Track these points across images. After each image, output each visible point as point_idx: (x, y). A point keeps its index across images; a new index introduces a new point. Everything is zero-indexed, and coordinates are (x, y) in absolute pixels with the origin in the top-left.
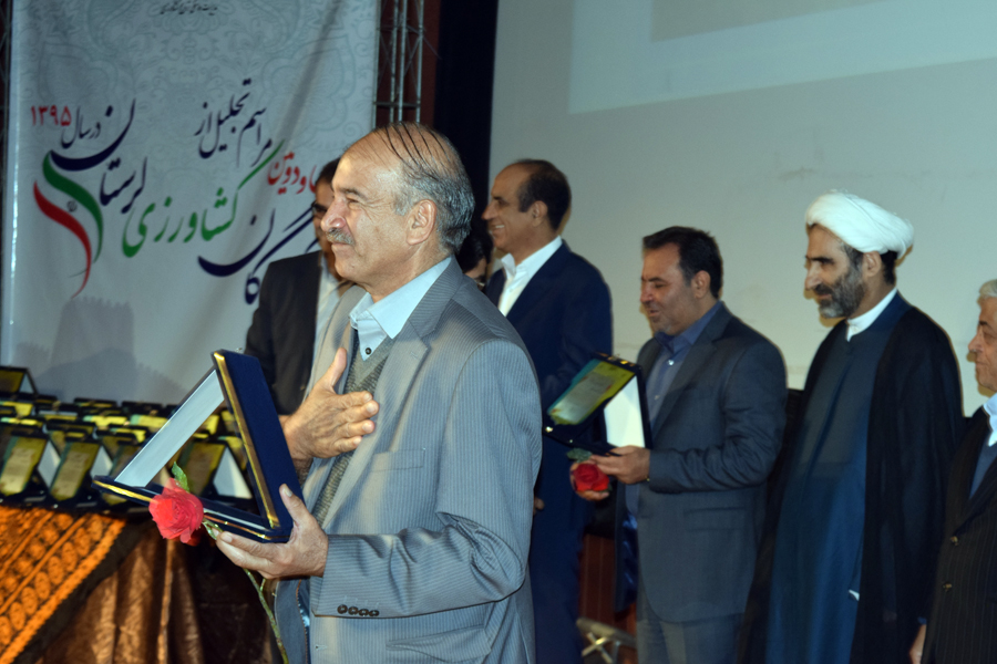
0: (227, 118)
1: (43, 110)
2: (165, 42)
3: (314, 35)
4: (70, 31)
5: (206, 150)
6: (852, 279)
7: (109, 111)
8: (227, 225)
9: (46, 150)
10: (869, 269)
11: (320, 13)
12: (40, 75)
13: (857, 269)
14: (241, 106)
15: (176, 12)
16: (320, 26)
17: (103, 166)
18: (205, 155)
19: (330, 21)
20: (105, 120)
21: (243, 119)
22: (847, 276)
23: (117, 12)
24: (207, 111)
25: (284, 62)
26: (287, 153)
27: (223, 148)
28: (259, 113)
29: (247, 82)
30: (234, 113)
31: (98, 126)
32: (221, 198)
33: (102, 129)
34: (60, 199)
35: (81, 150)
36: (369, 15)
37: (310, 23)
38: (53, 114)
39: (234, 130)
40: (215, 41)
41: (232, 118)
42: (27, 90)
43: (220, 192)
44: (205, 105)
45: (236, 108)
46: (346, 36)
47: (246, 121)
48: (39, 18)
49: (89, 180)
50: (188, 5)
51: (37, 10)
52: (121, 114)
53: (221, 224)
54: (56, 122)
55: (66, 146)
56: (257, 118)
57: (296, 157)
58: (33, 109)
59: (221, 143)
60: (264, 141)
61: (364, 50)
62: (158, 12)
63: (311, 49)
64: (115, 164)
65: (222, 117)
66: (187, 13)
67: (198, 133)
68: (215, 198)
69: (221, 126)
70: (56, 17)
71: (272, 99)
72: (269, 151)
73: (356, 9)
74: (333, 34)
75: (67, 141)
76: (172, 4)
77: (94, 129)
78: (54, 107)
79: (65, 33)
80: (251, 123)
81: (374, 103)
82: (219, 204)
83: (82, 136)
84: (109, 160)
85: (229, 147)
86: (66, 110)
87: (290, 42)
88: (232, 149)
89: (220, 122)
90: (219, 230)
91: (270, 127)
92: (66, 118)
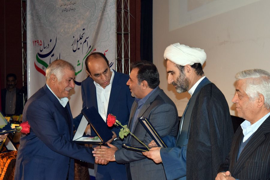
0: (79, 40)
1: (35, 42)
2: (63, 20)
3: (100, 14)
4: (41, 19)
5: (74, 50)
6: (182, 77)
7: (51, 40)
8: (81, 71)
9: (37, 53)
10: (188, 72)
11: (101, 8)
12: (34, 32)
13: (183, 73)
14: (83, 36)
15: (66, 11)
16: (101, 12)
17: (50, 56)
18: (74, 51)
19: (104, 10)
20: (50, 43)
21: (83, 40)
22: (180, 76)
23: (52, 13)
24: (74, 39)
25: (93, 23)
26: (94, 49)
27: (79, 49)
28: (87, 38)
29: (84, 29)
30: (81, 39)
31: (48, 45)
32: (79, 63)
33: (49, 46)
34: (40, 66)
35: (45, 52)
36: (114, 7)
37: (99, 11)
38: (38, 42)
39: (81, 43)
40: (75, 18)
41: (80, 40)
42: (32, 36)
43: (78, 61)
44: (74, 37)
45: (81, 37)
46: (108, 14)
47: (84, 41)
48: (34, 16)
49: (46, 60)
50: (68, 9)
51: (33, 14)
52: (54, 41)
53: (79, 71)
54: (39, 45)
55: (41, 51)
56: (87, 39)
57: (96, 50)
58: (33, 42)
59: (78, 47)
60: (89, 46)
61: (113, 17)
62: (61, 12)
63: (99, 18)
64: (53, 55)
65: (78, 40)
66: (68, 11)
67: (72, 45)
68: (77, 63)
69: (78, 43)
70: (37, 16)
71: (90, 34)
72: (90, 49)
73: (110, 6)
74: (105, 13)
75: (41, 50)
76: (64, 9)
77: (48, 46)
78: (38, 41)
79: (39, 20)
80: (86, 41)
81: (116, 33)
82: (79, 65)
83: (45, 48)
84: (51, 54)
85: (80, 48)
86: (41, 41)
87: (94, 17)
88: (81, 49)
89: (78, 41)
90: (79, 72)
91: (90, 42)
92: (41, 43)
